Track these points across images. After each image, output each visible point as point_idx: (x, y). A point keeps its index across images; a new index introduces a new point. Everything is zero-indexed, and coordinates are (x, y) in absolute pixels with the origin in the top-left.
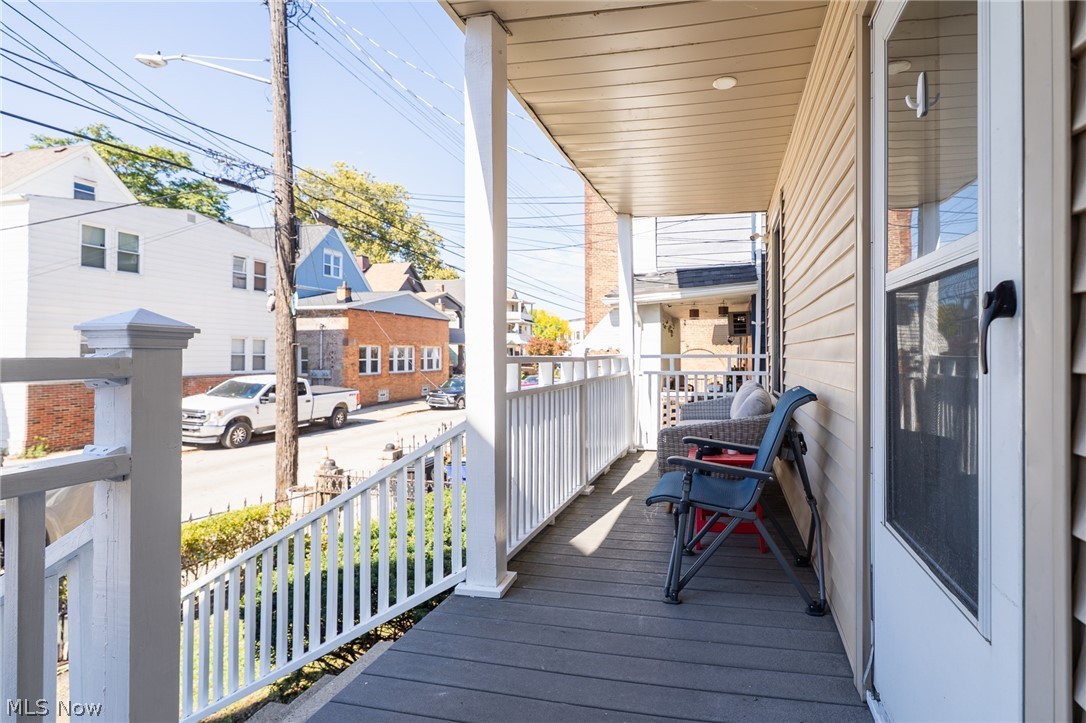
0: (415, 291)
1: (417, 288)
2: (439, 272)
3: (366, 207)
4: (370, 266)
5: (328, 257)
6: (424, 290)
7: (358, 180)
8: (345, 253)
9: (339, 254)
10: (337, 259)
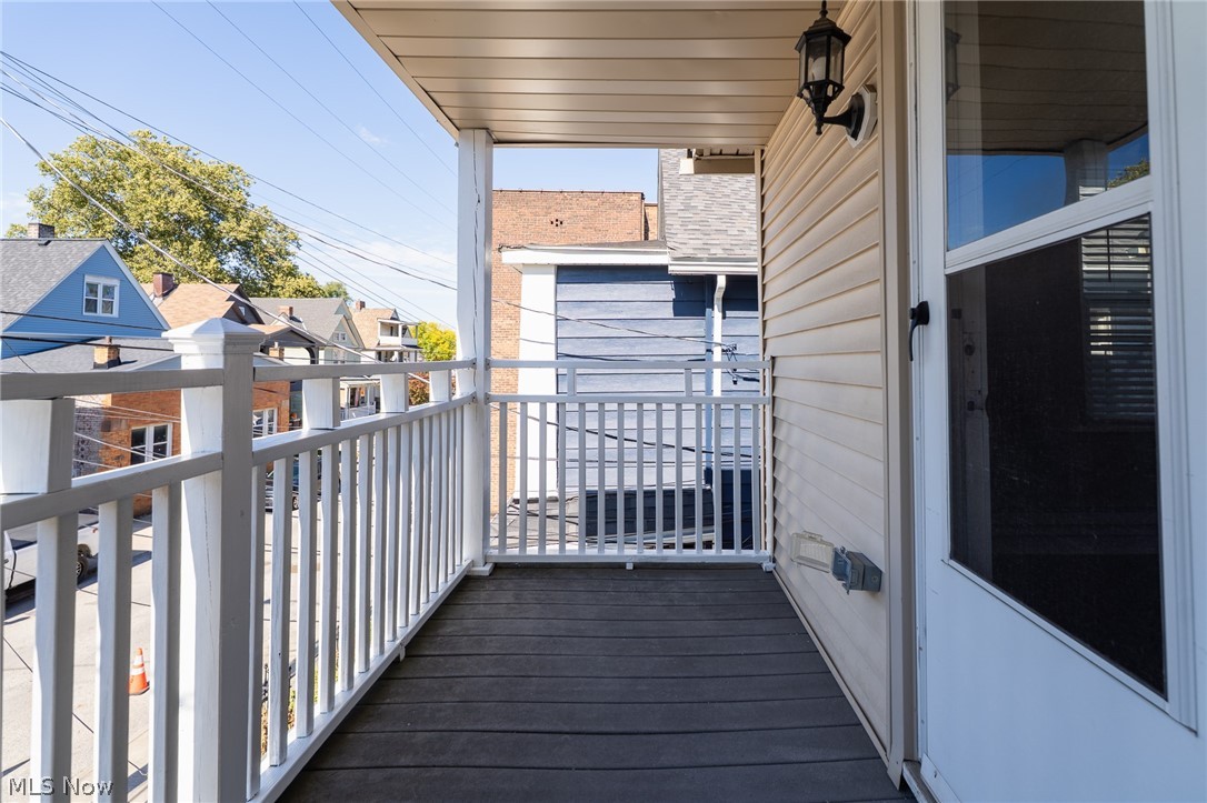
0: (245, 322)
1: (250, 317)
2: (292, 283)
3: (184, 195)
4: (176, 286)
5: (93, 288)
6: (260, 322)
7: (170, 157)
8: (124, 280)
9: (115, 282)
10: (108, 291)
